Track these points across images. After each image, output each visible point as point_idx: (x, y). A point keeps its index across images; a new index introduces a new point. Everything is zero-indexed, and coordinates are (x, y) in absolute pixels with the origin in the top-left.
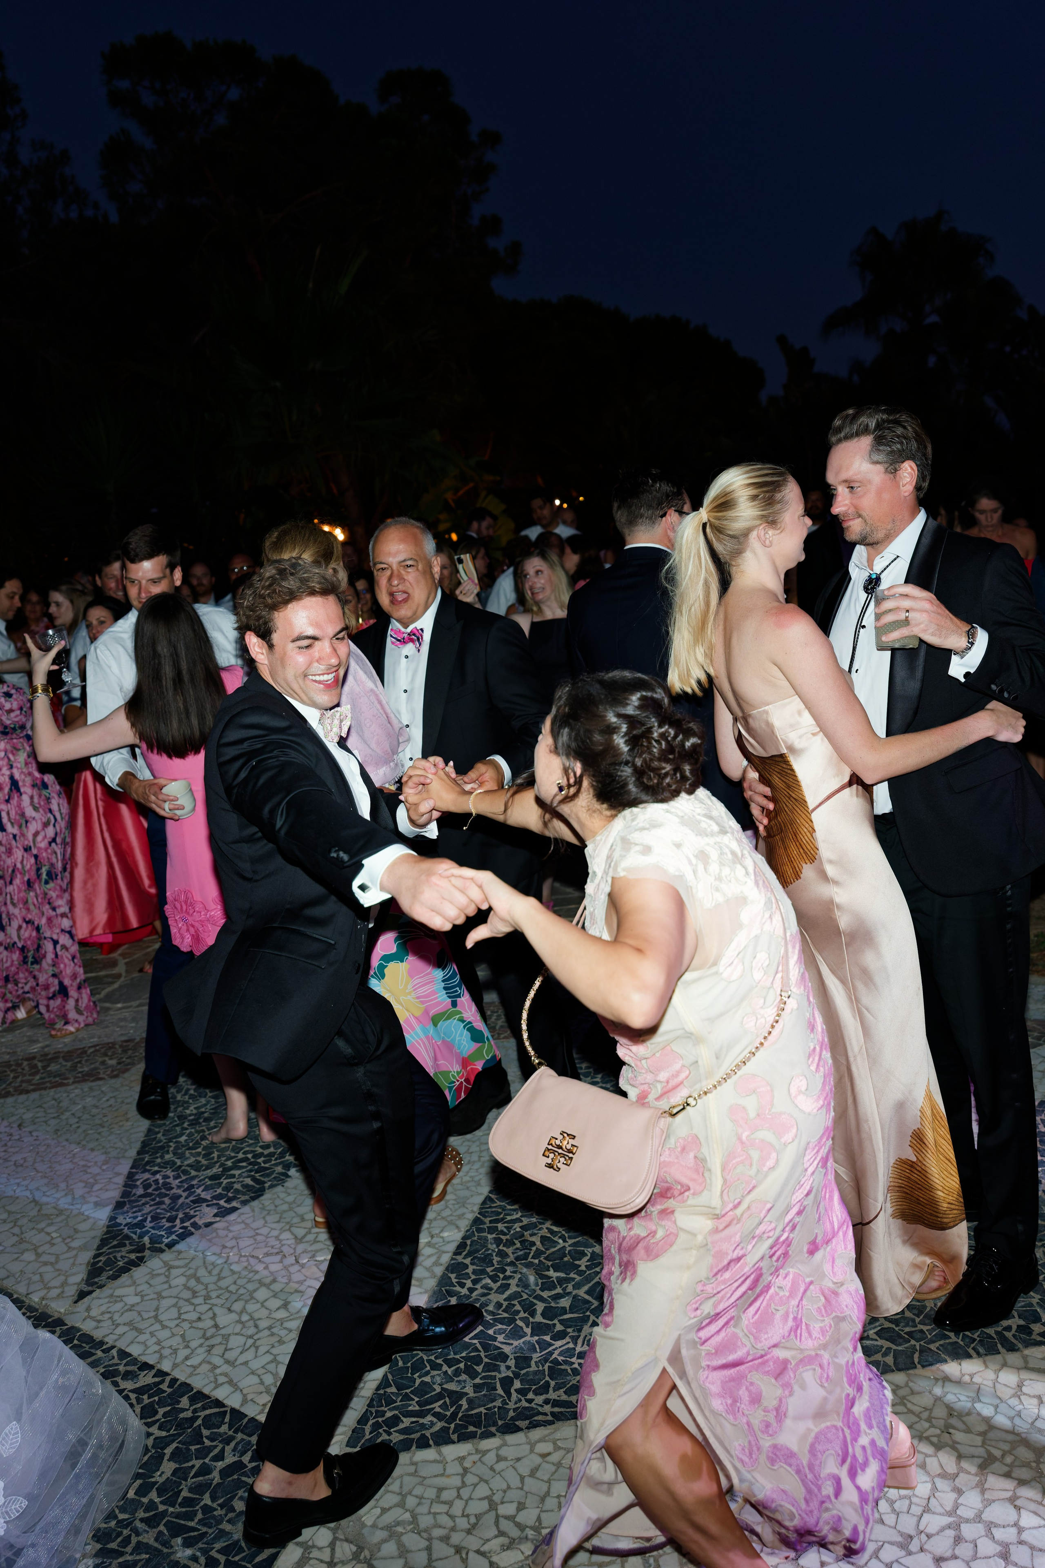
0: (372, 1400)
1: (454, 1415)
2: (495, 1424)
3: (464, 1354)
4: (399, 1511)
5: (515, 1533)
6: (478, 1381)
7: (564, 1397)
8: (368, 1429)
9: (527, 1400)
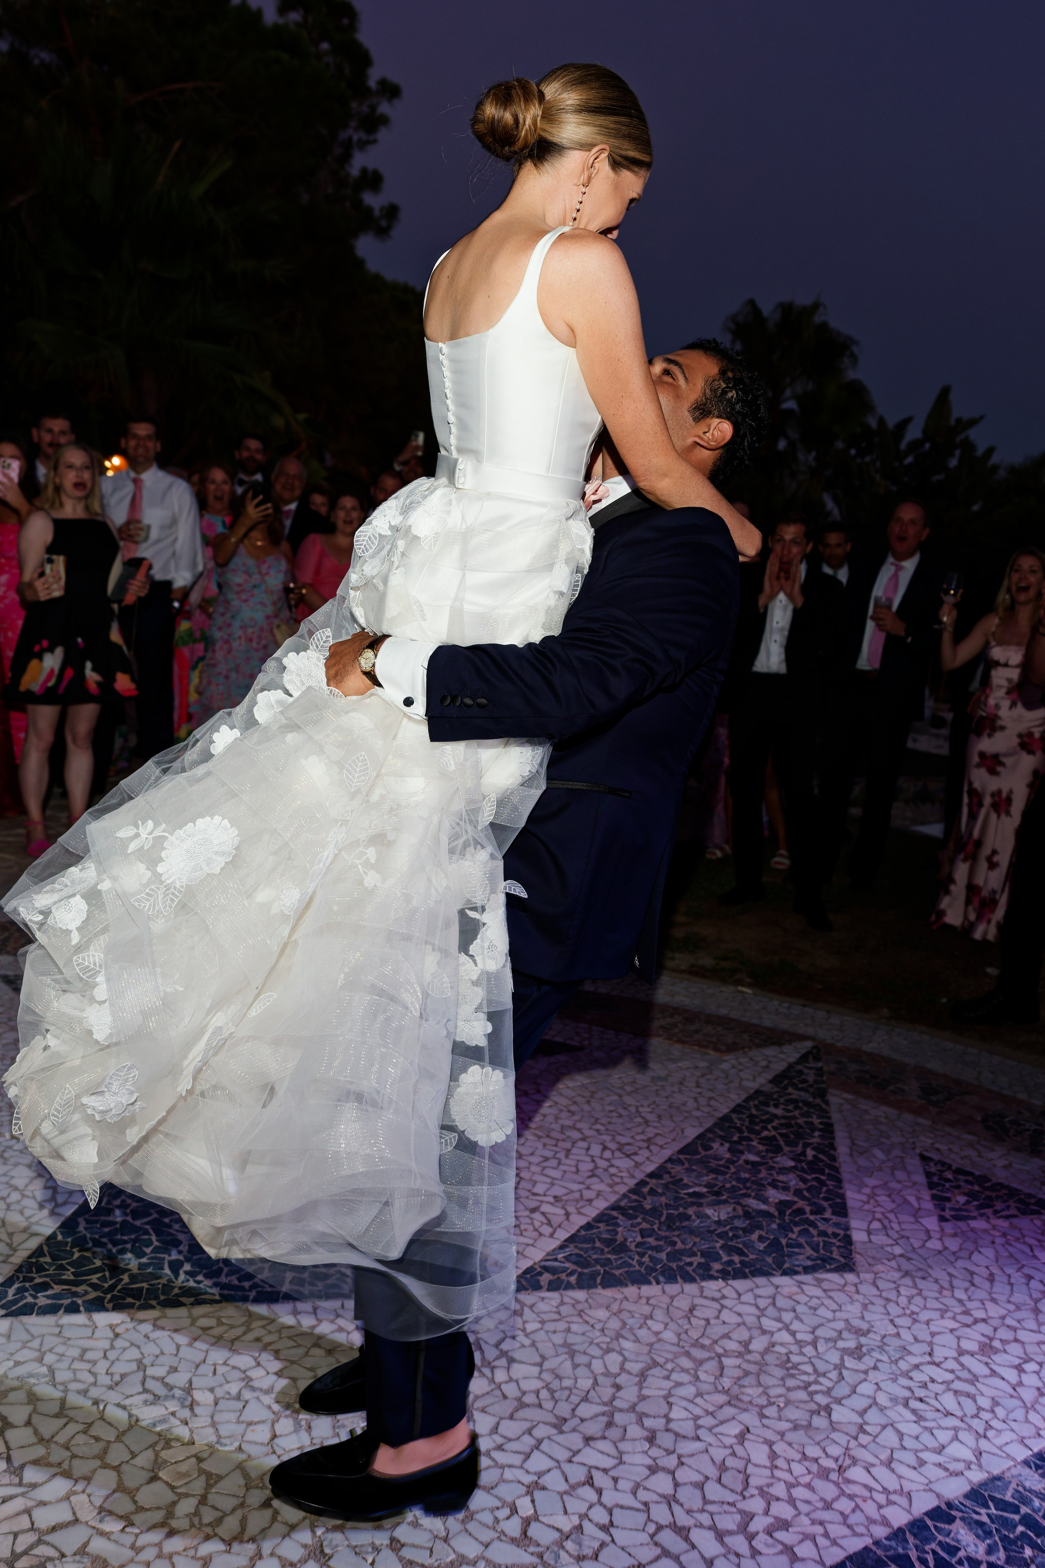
0: (21, 1266)
1: (112, 1288)
2: (156, 1298)
4: (37, 1365)
5: (161, 1390)
6: (144, 1260)
7: (236, 1282)
9: (195, 1281)
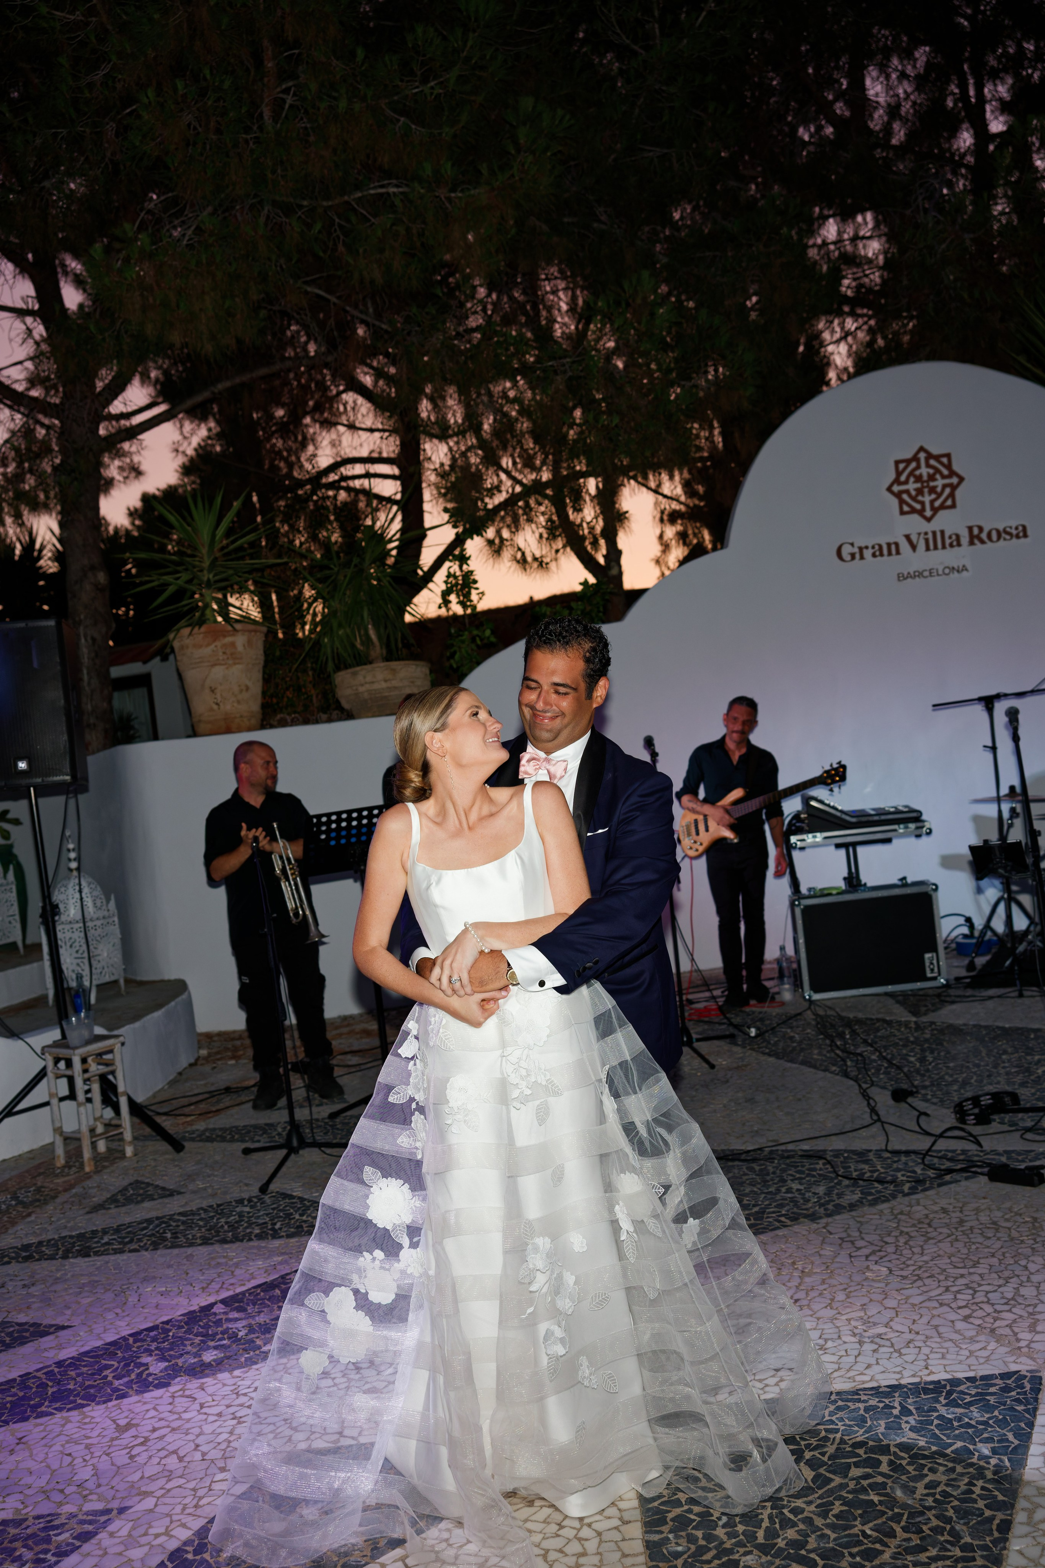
1: (949, 1393)
3: (957, 1432)
5: (878, 1340)
6: (935, 1414)
7: (849, 1404)
8: (1028, 1386)
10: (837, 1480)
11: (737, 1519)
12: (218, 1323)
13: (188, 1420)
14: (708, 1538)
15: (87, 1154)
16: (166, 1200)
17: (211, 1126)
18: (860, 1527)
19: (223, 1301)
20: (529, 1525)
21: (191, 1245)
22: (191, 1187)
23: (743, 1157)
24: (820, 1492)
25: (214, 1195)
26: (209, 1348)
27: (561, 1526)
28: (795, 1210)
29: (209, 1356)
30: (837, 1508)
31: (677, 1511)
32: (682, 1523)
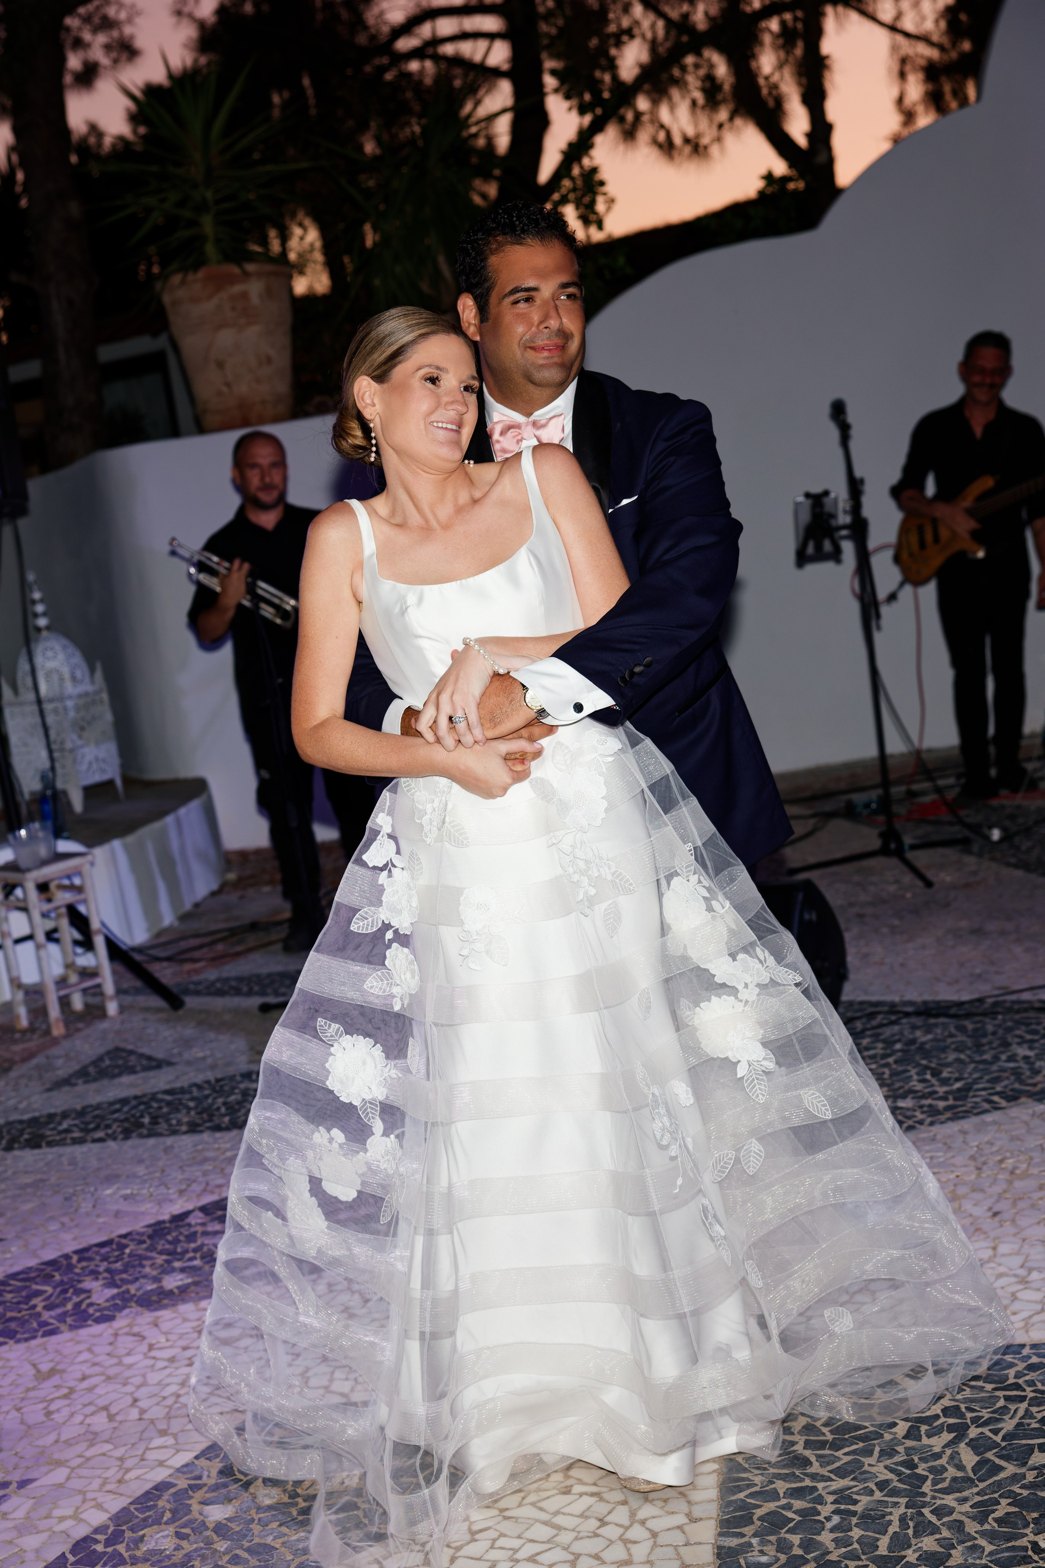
10: (1011, 1469)
11: (854, 1520)
12: (192, 1237)
13: (130, 1366)
14: (807, 1545)
15: (54, 1011)
16: (151, 1074)
17: (225, 975)
18: (1032, 1537)
19: (203, 1209)
20: (559, 1520)
21: (174, 1132)
22: (186, 1056)
23: (953, 1011)
24: (982, 1485)
25: (213, 1067)
26: (173, 1270)
27: (603, 1523)
28: (1017, 1086)
29: (172, 1282)
30: (1004, 1508)
31: (771, 1506)
32: (775, 1522)
